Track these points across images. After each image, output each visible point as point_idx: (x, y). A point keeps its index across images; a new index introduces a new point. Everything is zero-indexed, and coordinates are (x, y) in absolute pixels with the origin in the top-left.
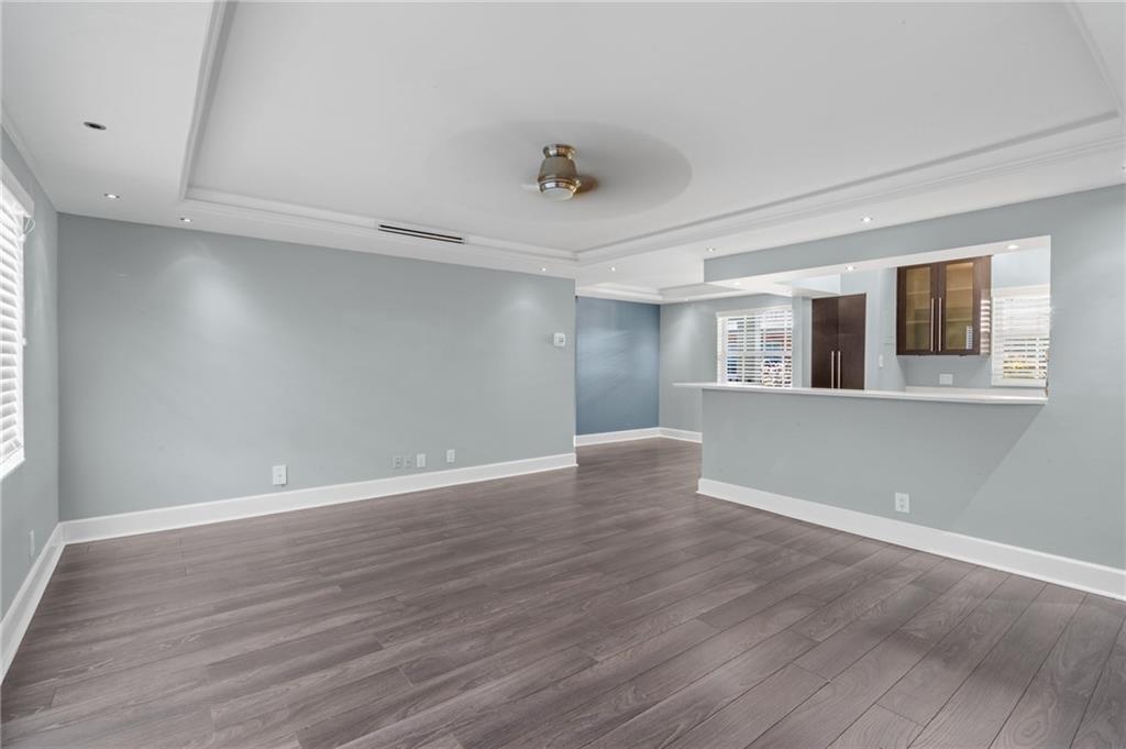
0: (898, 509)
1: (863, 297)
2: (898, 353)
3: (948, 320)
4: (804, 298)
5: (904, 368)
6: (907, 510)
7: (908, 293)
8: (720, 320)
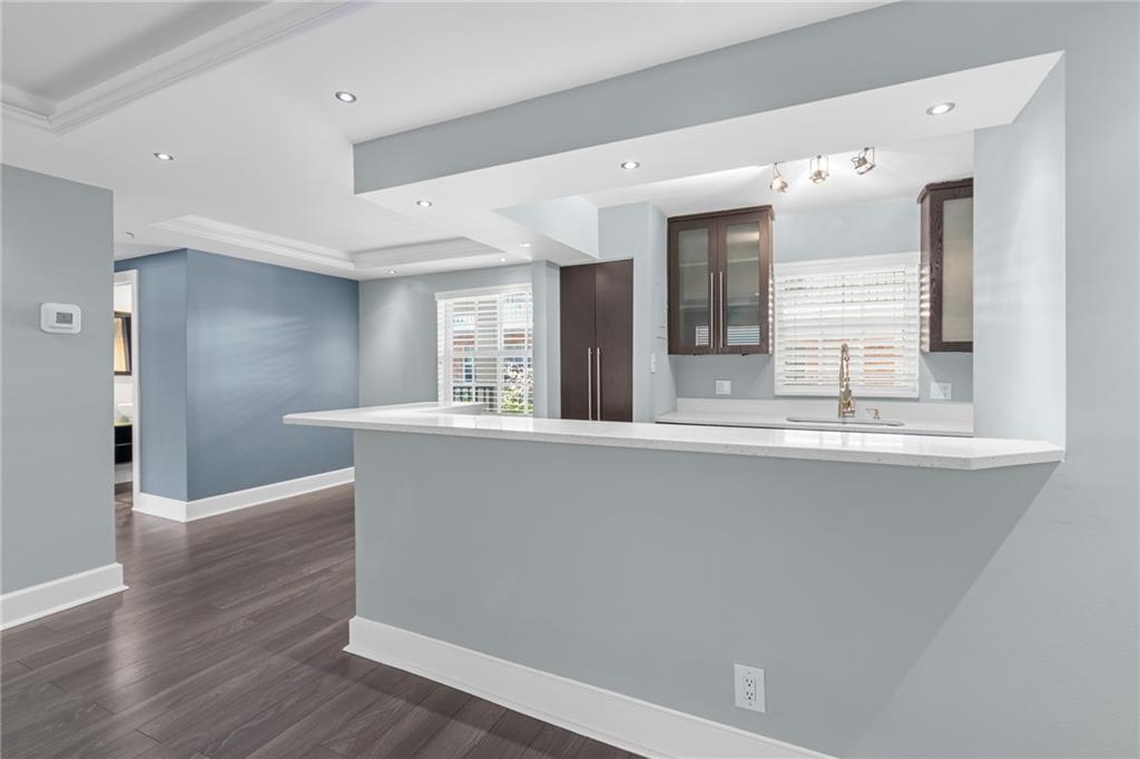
0: (741, 702)
1: (630, 262)
2: (670, 353)
3: (729, 304)
4: (550, 264)
5: (677, 373)
6: (759, 706)
7: (681, 265)
8: (441, 304)
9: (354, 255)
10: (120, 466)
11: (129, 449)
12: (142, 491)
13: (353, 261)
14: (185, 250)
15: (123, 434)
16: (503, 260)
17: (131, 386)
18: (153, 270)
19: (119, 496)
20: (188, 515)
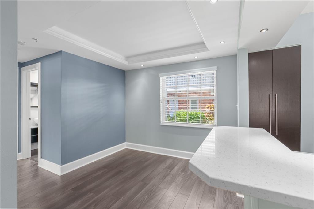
8: (161, 78)
9: (127, 58)
10: (33, 144)
11: (37, 137)
12: (42, 158)
13: (127, 60)
14: (61, 51)
15: (34, 131)
16: (196, 57)
17: (37, 112)
18: (47, 62)
19: (33, 156)
20: (61, 172)
